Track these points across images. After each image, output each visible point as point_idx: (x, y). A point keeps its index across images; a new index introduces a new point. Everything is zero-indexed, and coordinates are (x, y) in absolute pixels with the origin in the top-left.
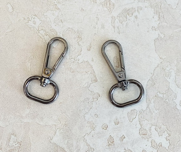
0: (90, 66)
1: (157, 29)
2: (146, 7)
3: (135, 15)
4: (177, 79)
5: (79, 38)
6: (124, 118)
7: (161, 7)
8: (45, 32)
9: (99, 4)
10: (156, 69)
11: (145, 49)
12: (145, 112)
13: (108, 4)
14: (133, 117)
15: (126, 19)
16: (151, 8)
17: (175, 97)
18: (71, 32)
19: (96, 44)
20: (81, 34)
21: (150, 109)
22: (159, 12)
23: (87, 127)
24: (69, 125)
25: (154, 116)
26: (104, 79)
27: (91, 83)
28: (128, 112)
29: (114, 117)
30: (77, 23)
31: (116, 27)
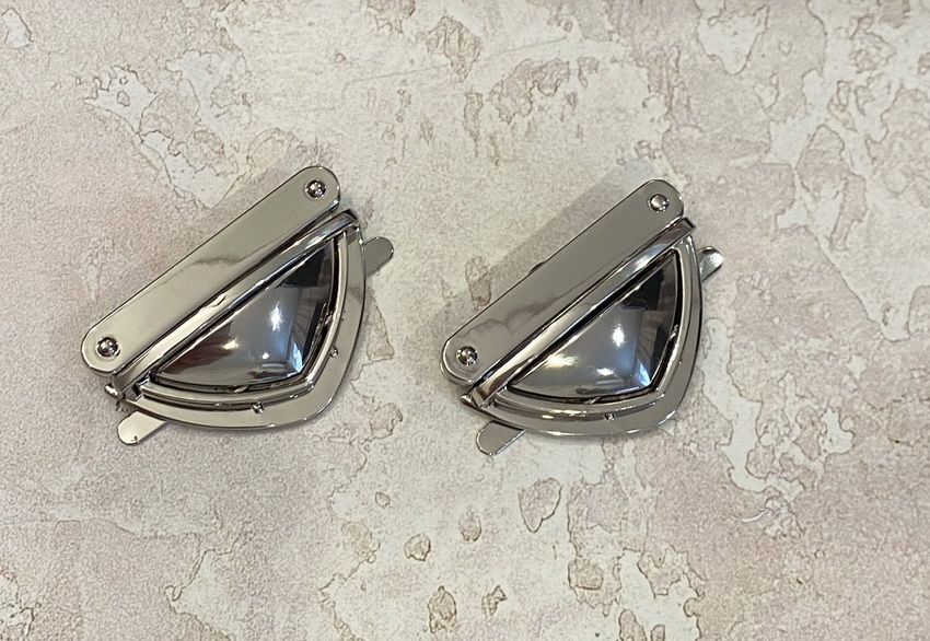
1: (657, 154)
2: (614, 61)
3: (569, 91)
4: (738, 363)
6: (503, 512)
7: (680, 64)
8: (168, 141)
9: (413, 39)
12: (596, 492)
13: (454, 38)
14: (542, 510)
15: (528, 104)
16: (638, 65)
17: (725, 436)
18: (285, 148)
19: (392, 204)
21: (620, 479)
22: (669, 84)
23: (341, 547)
24: (262, 537)
25: (635, 511)
26: (422, 348)
27: (367, 361)
28: (523, 490)
29: (460, 510)
30: (315, 111)
31: (482, 135)
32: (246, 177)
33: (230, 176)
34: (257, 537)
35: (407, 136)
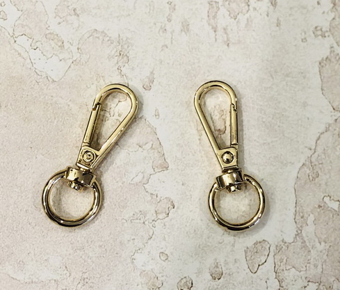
0: (149, 129)
1: (326, 34)
5: (123, 58)
6: (236, 262)
8: (30, 40)
10: (322, 136)
11: (294, 85)
12: (291, 248)
14: (259, 260)
15: (247, 7)
18: (100, 42)
19: (166, 74)
20: (128, 47)
21: (306, 239)
23: (140, 286)
24: (93, 281)
25: (315, 258)
26: (185, 162)
27: (153, 172)
28: (247, 248)
29: (210, 261)
30: (118, 17)
31: (219, 28)
32: (78, 61)
33: (68, 61)
34: (90, 281)
35: (173, 31)
